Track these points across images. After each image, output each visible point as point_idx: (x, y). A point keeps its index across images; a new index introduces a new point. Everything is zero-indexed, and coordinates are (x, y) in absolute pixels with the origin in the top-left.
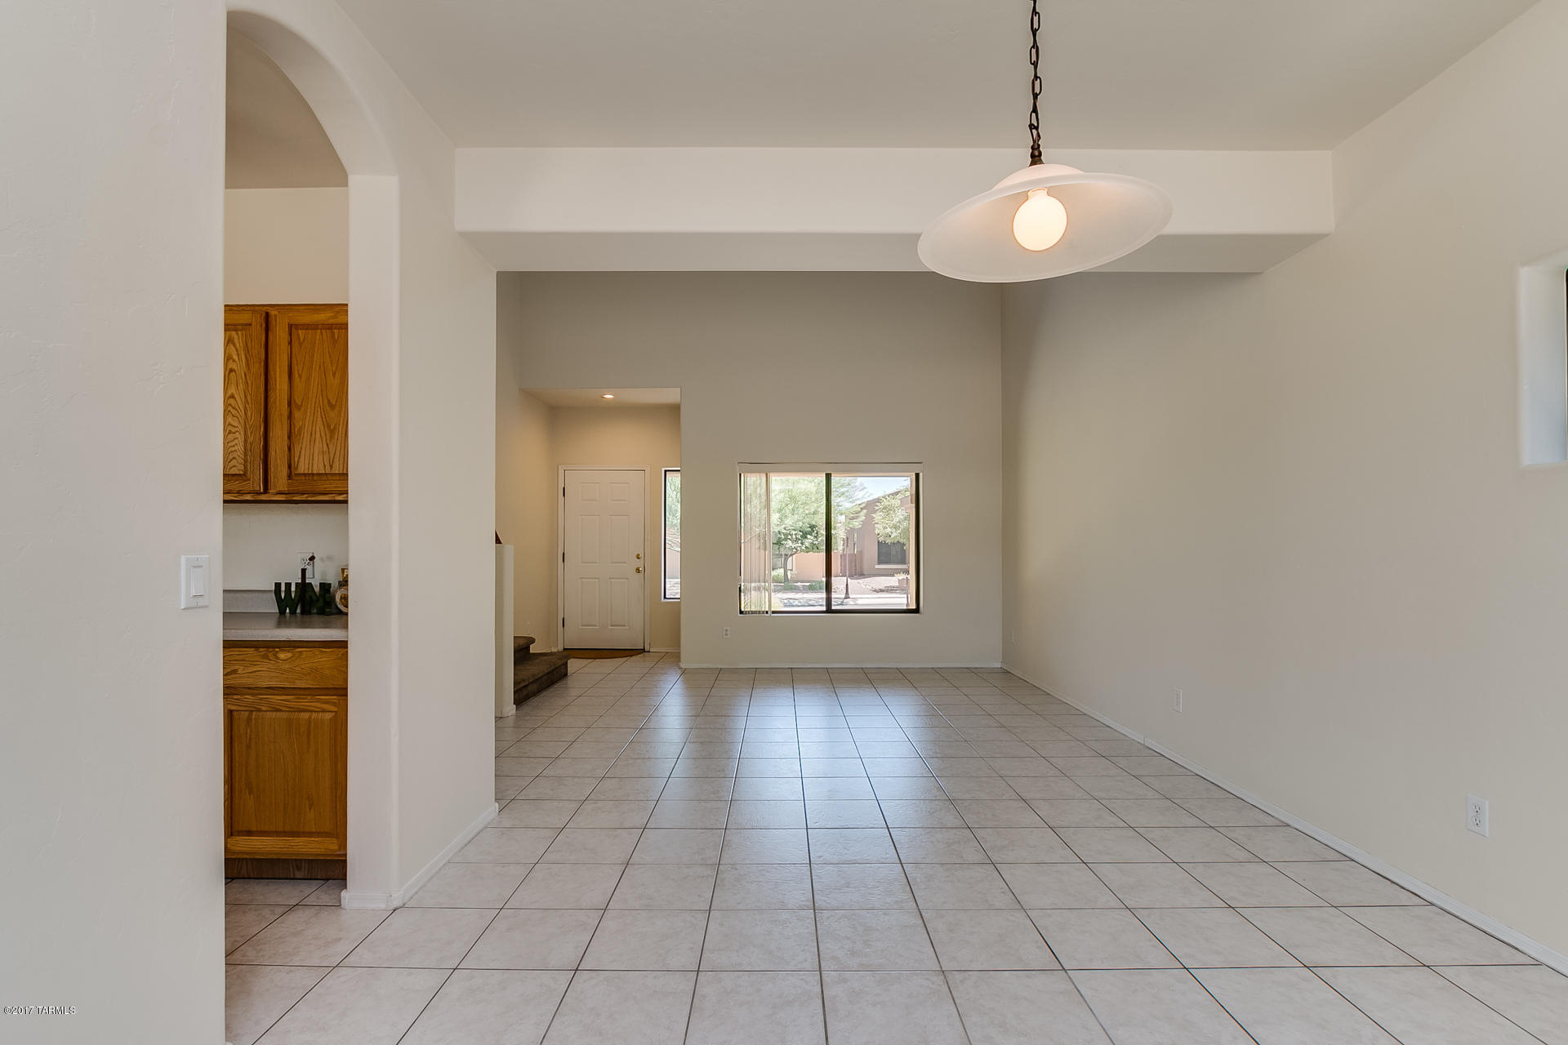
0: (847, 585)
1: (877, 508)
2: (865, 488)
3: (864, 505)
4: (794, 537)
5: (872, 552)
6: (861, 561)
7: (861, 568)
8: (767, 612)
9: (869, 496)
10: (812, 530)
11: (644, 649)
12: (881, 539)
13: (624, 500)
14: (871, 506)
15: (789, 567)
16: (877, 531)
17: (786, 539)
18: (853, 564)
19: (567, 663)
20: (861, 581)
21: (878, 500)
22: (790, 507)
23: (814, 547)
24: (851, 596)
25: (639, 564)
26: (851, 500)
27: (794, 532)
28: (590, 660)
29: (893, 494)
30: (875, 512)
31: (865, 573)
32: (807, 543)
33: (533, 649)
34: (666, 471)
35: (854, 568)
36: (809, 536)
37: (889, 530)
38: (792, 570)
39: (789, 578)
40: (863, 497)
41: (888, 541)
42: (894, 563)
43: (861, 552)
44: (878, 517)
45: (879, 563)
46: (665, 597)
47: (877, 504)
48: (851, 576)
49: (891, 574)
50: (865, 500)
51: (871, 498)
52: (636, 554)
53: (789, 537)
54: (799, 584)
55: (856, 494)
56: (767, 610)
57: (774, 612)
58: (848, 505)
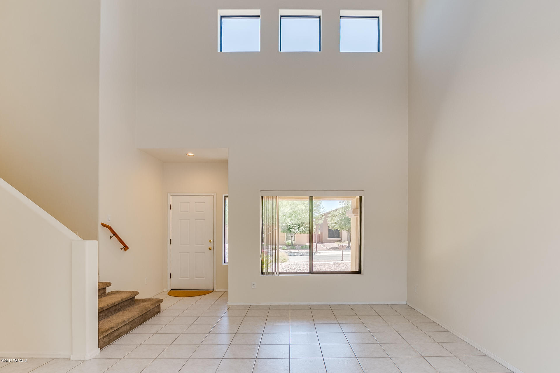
0: (316, 247)
1: (328, 216)
2: (324, 208)
3: (323, 214)
4: (295, 227)
5: (326, 233)
6: (322, 237)
7: (322, 239)
8: (277, 274)
9: (326, 211)
10: (303, 224)
11: (213, 290)
12: (330, 228)
13: (203, 212)
14: (326, 215)
15: (293, 239)
16: (329, 225)
17: (292, 228)
18: (319, 238)
19: (160, 305)
20: (322, 245)
21: (329, 213)
22: (294, 215)
23: (303, 232)
24: (318, 251)
25: (211, 245)
26: (318, 212)
27: (295, 226)
28: (182, 298)
29: (335, 210)
30: (328, 217)
31: (323, 241)
32: (301, 229)
33: (137, 297)
34: (225, 196)
35: (319, 240)
36: (301, 227)
37: (333, 225)
38: (294, 240)
39: (293, 244)
40: (323, 211)
41: (333, 229)
42: (335, 238)
43: (322, 233)
44: (329, 219)
45: (329, 237)
46: (225, 262)
47: (329, 214)
48: (318, 243)
49: (334, 242)
50: (324, 213)
51: (326, 212)
52: (209, 240)
53: (293, 227)
54: (297, 246)
55: (320, 210)
56: (277, 271)
57: (280, 273)
58: (317, 215)
